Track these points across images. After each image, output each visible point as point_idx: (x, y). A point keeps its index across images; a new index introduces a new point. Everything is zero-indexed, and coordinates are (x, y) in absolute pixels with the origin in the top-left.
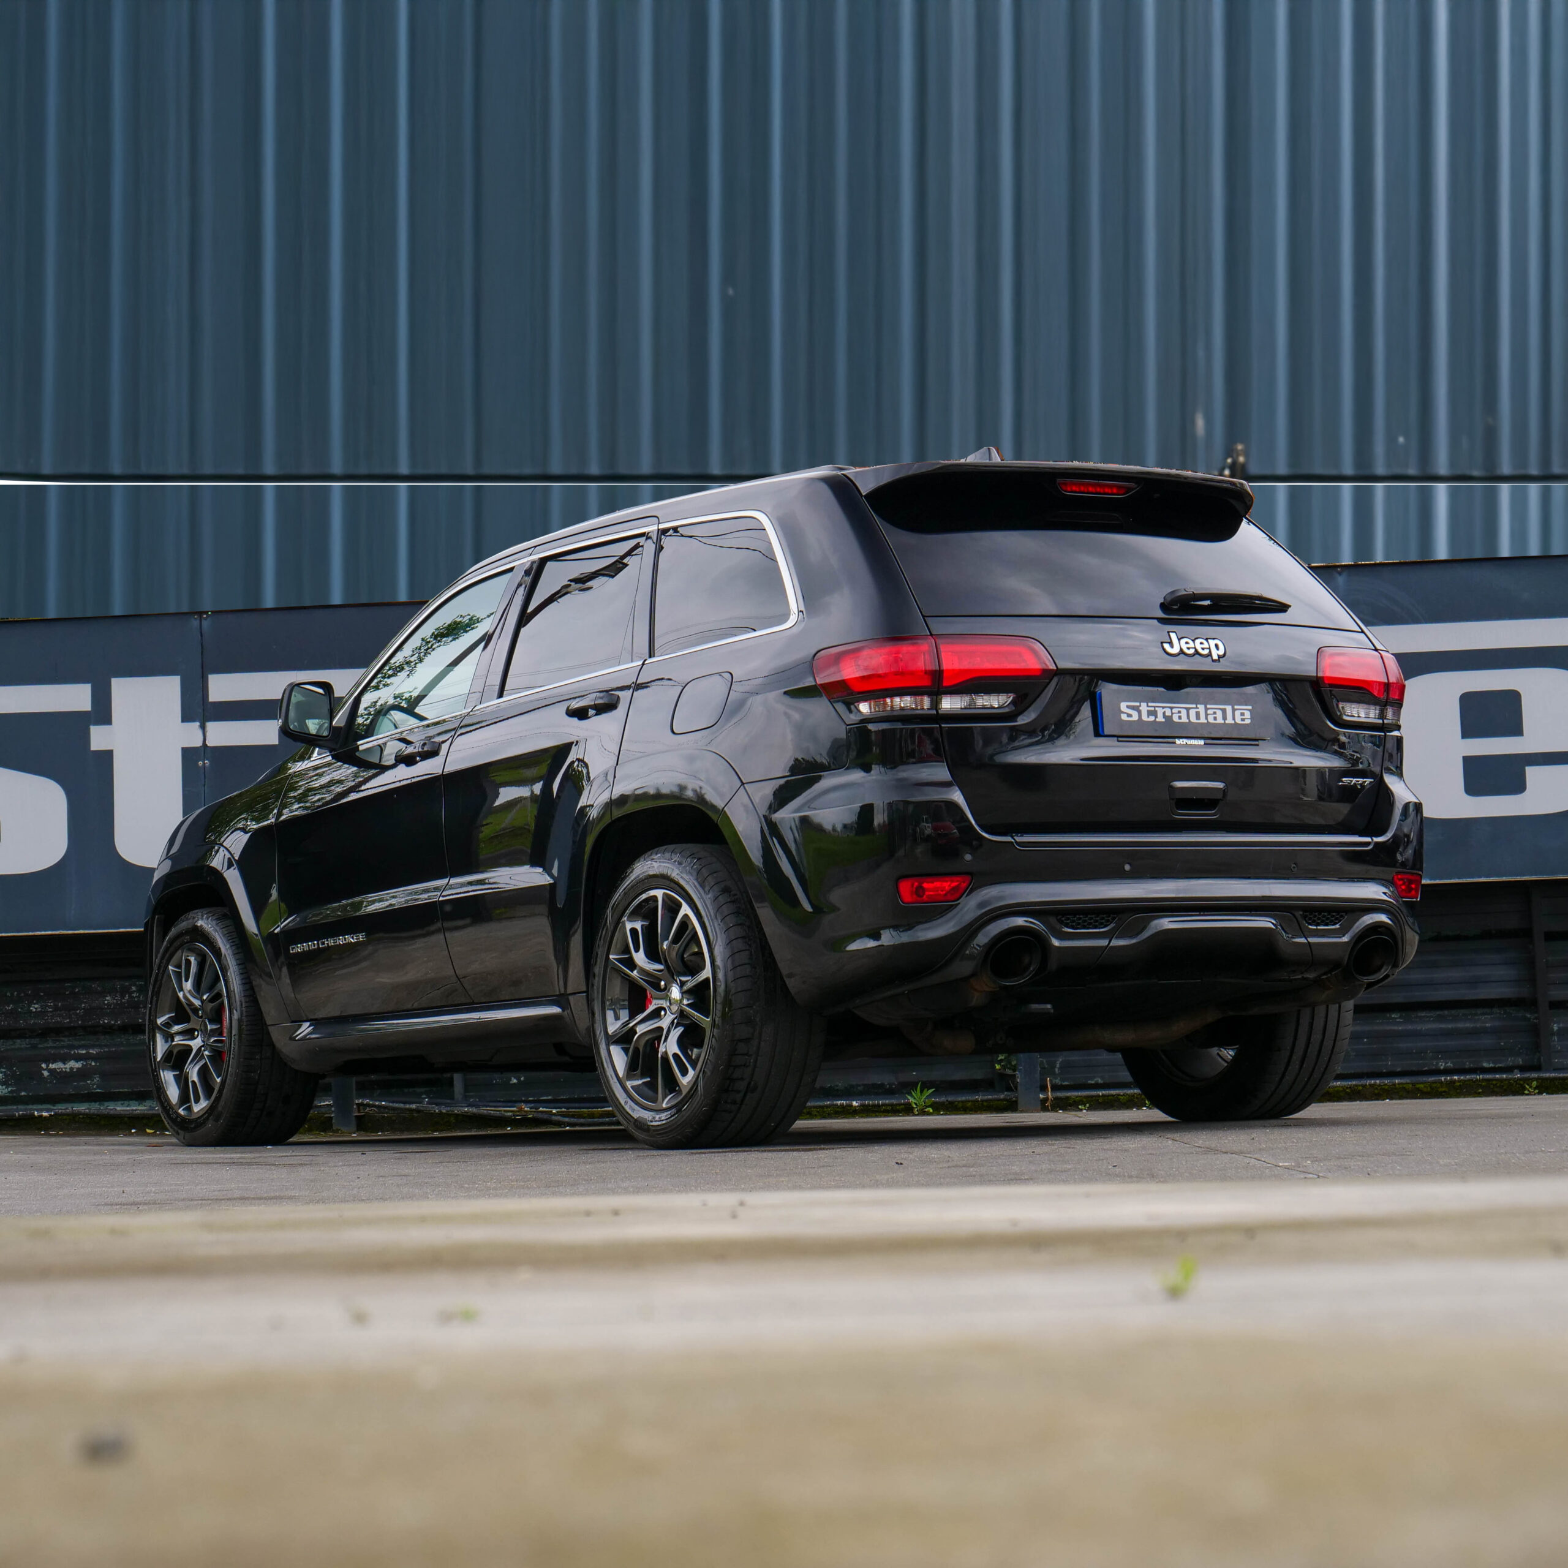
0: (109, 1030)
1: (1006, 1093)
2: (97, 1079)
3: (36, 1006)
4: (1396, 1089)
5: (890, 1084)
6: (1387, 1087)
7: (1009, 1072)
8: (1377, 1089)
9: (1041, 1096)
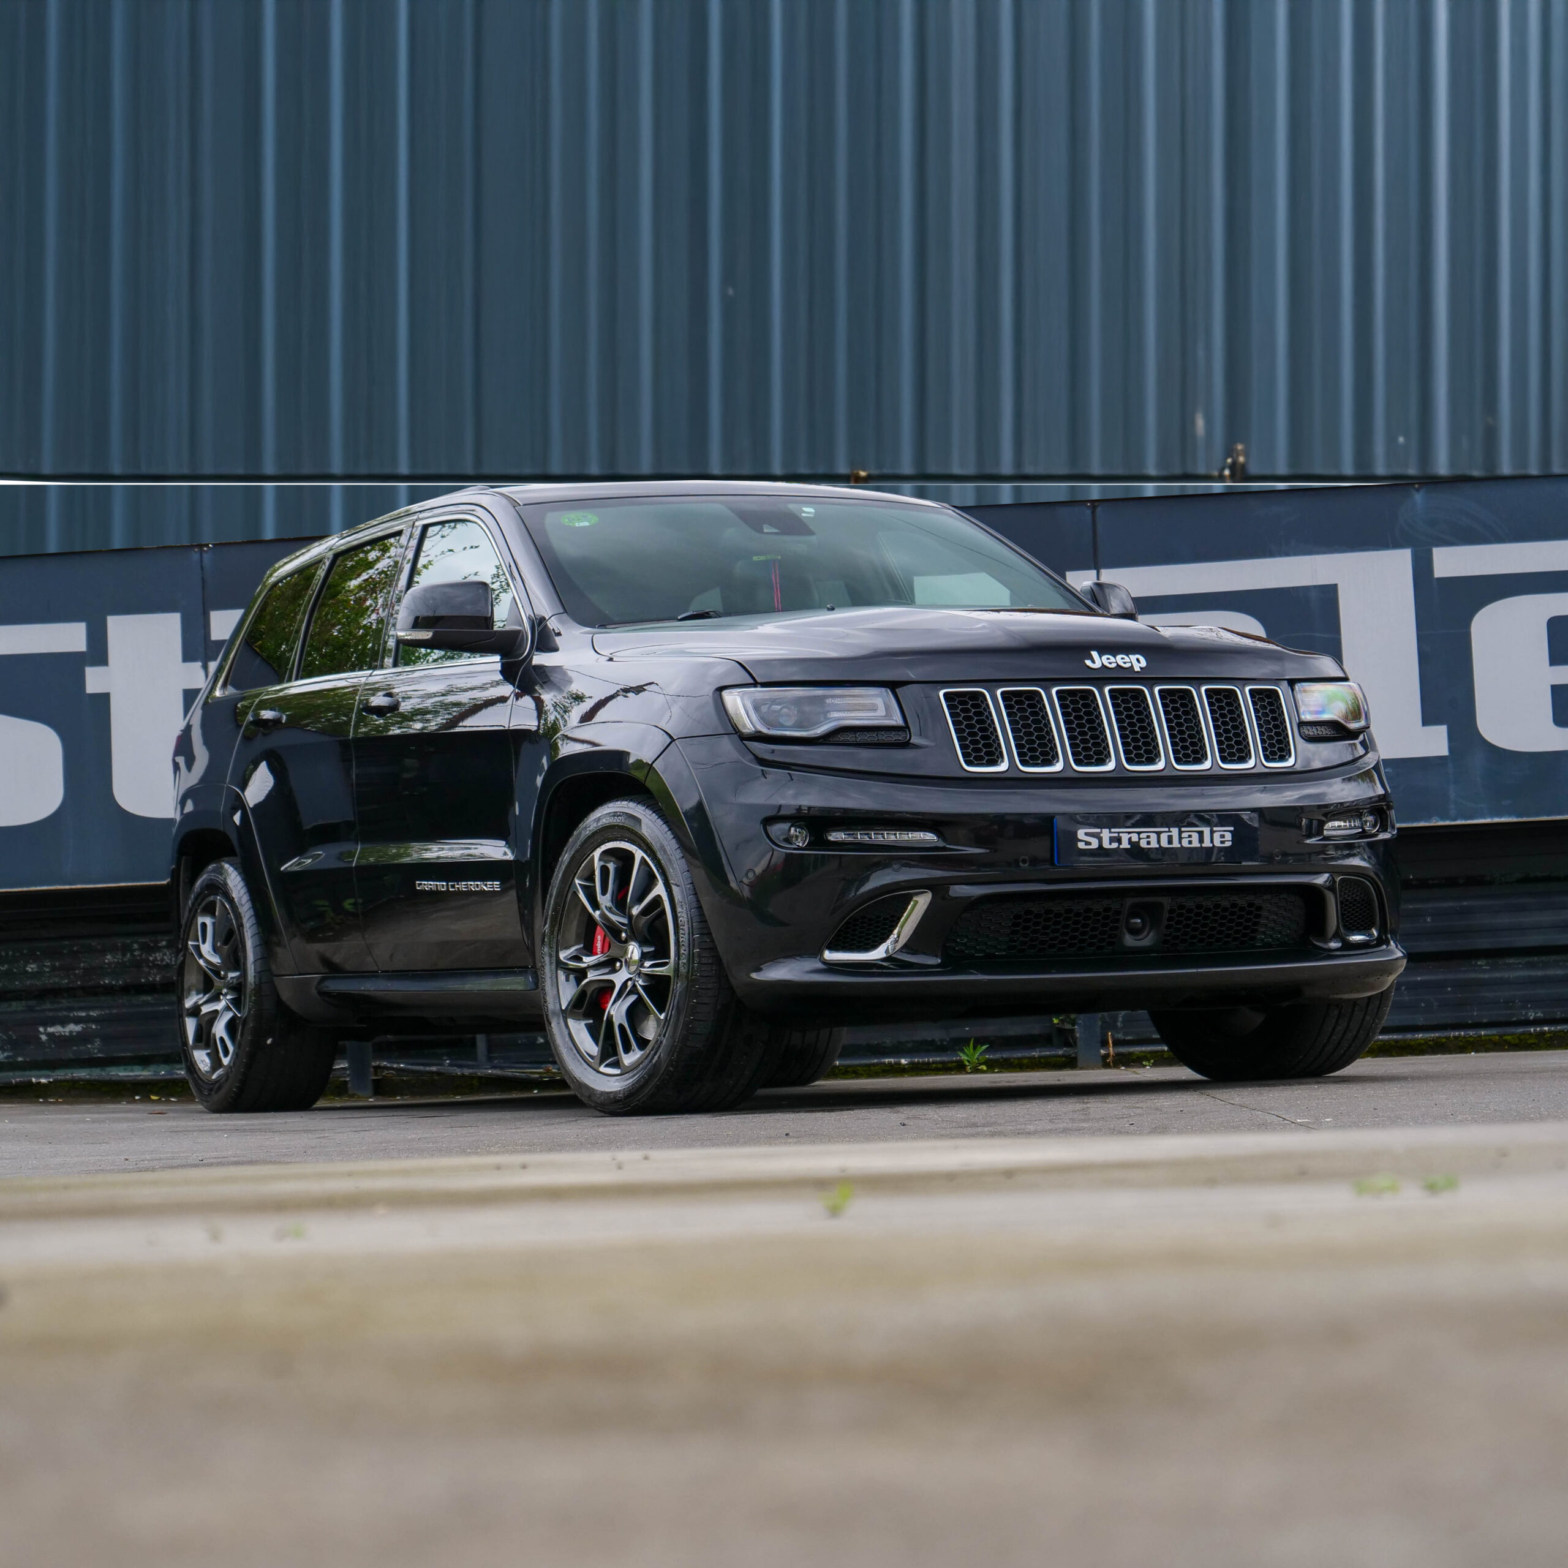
0: (109, 991)
1: (1065, 1049)
2: (98, 1043)
3: (33, 966)
4: (1482, 1040)
5: (942, 1041)
6: (1472, 1039)
7: (1068, 1026)
8: (1461, 1041)
9: (1103, 1052)
